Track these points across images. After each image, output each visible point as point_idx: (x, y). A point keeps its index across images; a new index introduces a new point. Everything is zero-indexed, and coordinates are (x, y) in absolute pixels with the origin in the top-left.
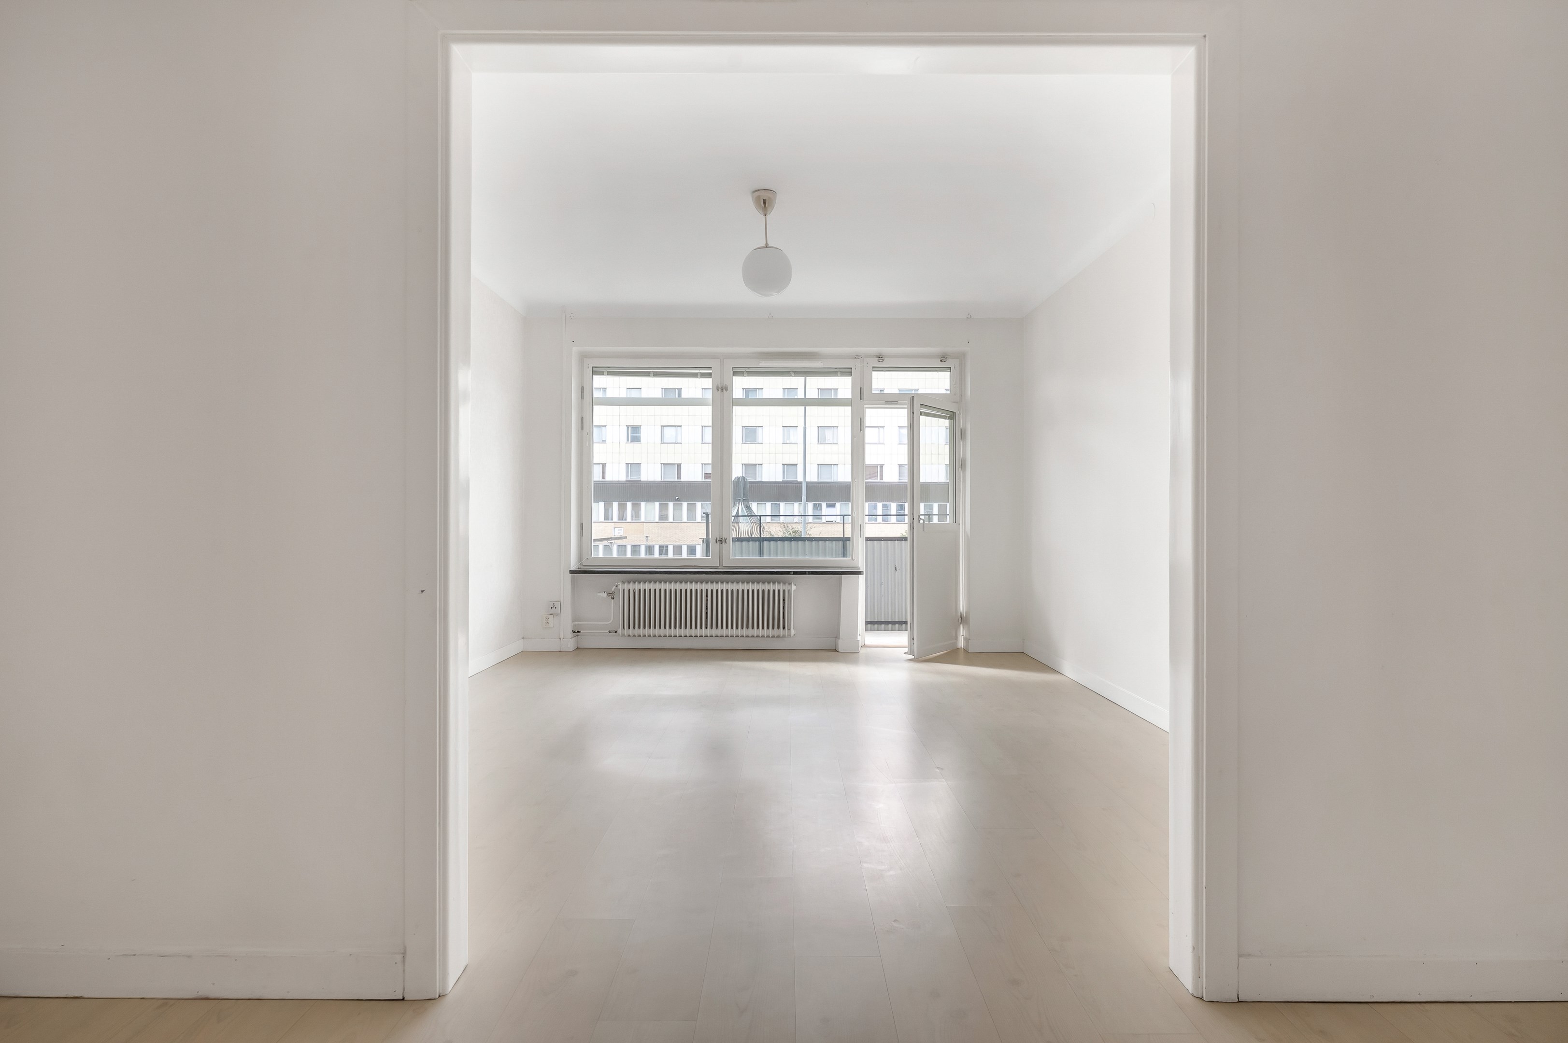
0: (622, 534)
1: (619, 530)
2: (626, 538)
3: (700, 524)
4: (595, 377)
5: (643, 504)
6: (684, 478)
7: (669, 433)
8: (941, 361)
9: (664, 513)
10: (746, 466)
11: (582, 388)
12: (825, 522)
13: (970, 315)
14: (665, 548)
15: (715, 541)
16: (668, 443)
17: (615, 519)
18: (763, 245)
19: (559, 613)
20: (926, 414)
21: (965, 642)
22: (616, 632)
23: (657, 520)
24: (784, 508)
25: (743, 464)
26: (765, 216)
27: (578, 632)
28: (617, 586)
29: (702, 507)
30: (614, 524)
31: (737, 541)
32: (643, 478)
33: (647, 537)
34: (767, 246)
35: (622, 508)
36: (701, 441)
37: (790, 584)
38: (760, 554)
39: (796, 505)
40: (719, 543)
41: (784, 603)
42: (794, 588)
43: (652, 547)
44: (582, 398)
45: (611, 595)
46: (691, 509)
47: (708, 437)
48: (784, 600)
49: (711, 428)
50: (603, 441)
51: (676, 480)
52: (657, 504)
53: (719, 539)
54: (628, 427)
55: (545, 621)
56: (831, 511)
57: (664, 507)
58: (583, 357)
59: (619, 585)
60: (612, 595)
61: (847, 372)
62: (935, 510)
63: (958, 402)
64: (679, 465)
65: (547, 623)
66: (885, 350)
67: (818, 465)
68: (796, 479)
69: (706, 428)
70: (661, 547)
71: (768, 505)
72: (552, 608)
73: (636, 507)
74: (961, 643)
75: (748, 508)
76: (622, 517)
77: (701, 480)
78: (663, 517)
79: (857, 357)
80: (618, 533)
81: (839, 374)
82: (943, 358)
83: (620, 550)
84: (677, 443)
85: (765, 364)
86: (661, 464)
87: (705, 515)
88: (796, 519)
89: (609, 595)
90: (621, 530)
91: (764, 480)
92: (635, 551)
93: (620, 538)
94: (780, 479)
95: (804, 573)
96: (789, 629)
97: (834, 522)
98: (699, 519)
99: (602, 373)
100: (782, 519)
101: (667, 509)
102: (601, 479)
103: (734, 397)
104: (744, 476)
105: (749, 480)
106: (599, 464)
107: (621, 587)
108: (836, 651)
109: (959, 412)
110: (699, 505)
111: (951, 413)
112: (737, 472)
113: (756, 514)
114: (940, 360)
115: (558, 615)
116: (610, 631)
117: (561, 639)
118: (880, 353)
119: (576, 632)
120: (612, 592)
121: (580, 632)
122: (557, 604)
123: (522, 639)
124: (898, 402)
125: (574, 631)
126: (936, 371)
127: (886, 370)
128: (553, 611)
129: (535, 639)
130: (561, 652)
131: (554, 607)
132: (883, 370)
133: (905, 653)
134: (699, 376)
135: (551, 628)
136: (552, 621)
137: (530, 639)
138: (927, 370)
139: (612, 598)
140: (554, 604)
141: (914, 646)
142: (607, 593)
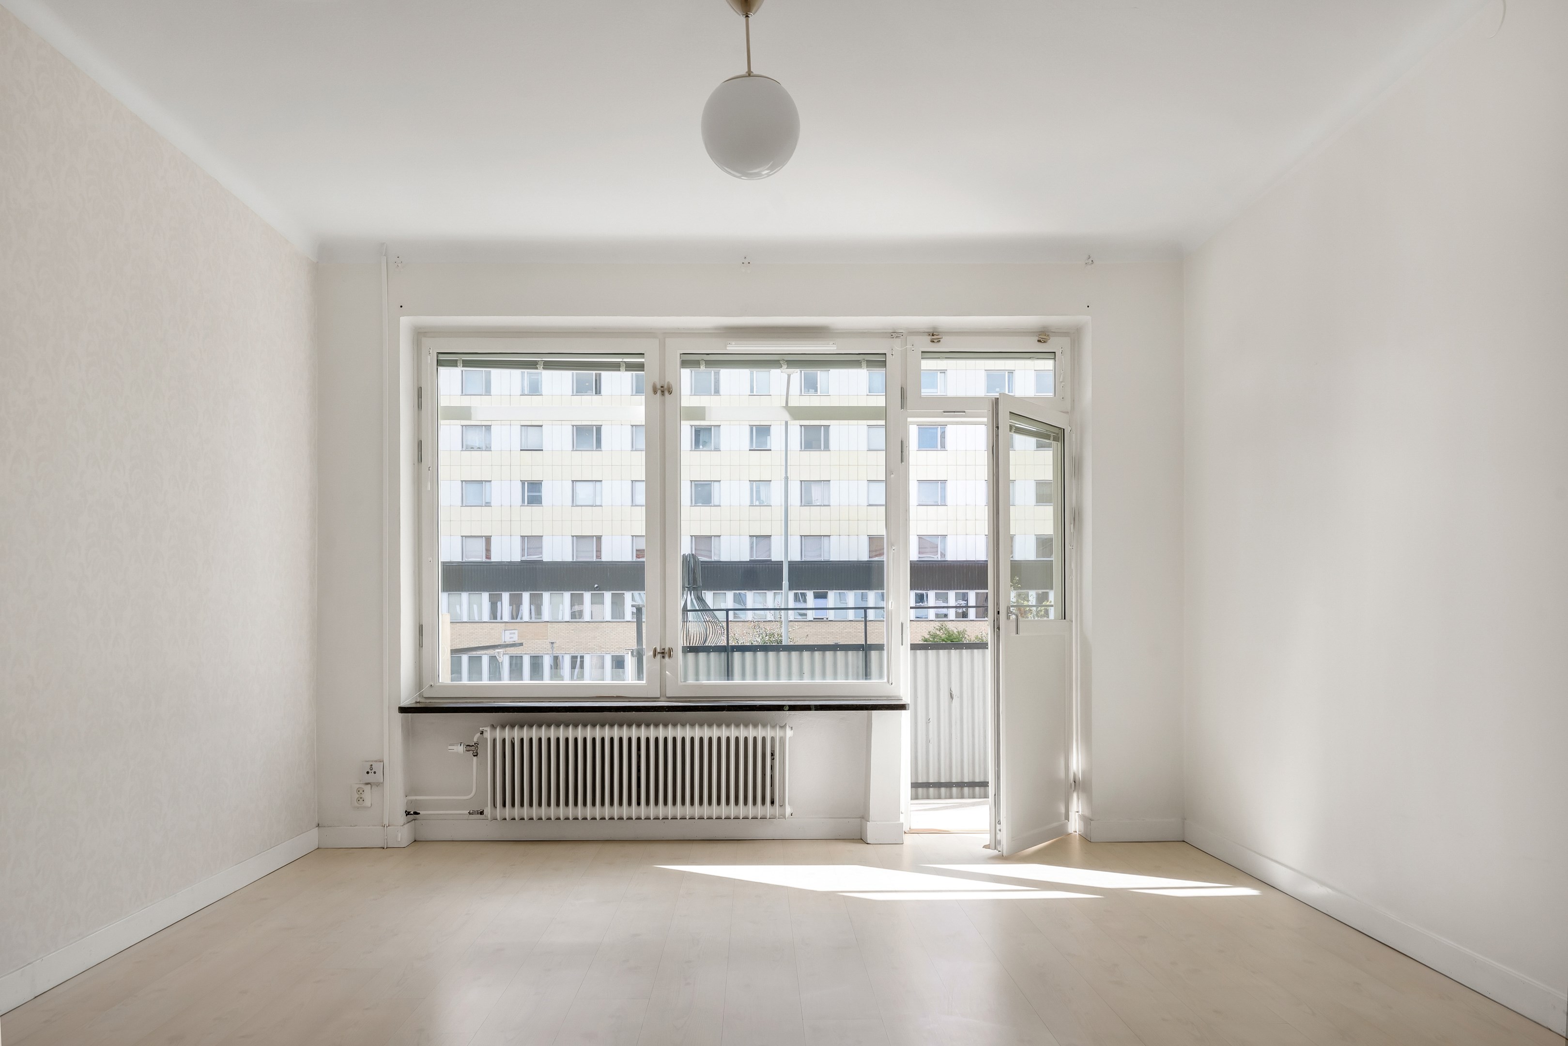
0: (515, 639)
1: (511, 634)
2: (521, 644)
3: (629, 623)
4: (441, 369)
5: (546, 596)
6: (605, 557)
7: (584, 492)
8: (1039, 341)
9: (577, 608)
10: (697, 539)
11: (420, 390)
12: (813, 620)
13: (1090, 260)
14: (579, 659)
15: (651, 653)
16: (582, 506)
17: (506, 617)
18: (744, 71)
19: (382, 781)
20: (1019, 431)
21: (1082, 823)
22: (482, 813)
23: (567, 617)
24: (751, 598)
25: (692, 536)
26: (747, 16)
27: (416, 813)
28: (482, 733)
29: (633, 599)
30: (504, 624)
31: (690, 651)
32: (547, 558)
33: (552, 643)
34: (749, 74)
35: (516, 603)
36: (630, 503)
37: (783, 727)
38: (728, 675)
39: (770, 594)
40: (659, 656)
41: (773, 759)
42: (789, 733)
43: (560, 658)
44: (420, 406)
46: (618, 603)
47: (641, 498)
48: (772, 754)
49: (644, 483)
50: (486, 503)
51: (595, 559)
52: (567, 595)
53: (658, 650)
54: (523, 482)
55: (357, 796)
56: (821, 603)
57: (576, 600)
58: (420, 335)
59: (487, 731)
60: (474, 749)
61: (877, 361)
62: (972, 601)
63: (1068, 412)
64: (599, 538)
65: (361, 799)
66: (944, 321)
67: (806, 537)
68: (770, 557)
69: (637, 483)
70: (574, 659)
71: (730, 595)
72: (368, 773)
73: (536, 602)
74: (1075, 826)
75: (700, 599)
76: (516, 614)
77: (630, 559)
78: (576, 615)
79: (894, 334)
80: (509, 637)
81: (864, 364)
82: (1043, 336)
83: (514, 662)
84: (596, 506)
85: (735, 347)
86: (573, 536)
87: (635, 610)
88: (769, 615)
89: (469, 749)
90: (514, 633)
91: (724, 558)
92: (535, 663)
93: (513, 645)
94: (746, 557)
95: (807, 708)
96: (782, 806)
97: (825, 619)
98: (628, 616)
99: (453, 364)
100: (750, 615)
101: (581, 603)
102: (484, 560)
103: (682, 405)
104: (693, 553)
105: (701, 560)
106: (482, 537)
107: (488, 735)
108: (861, 839)
109: (1070, 429)
110: (628, 595)
111: (1056, 431)
112: (686, 548)
113: (712, 608)
114: (1037, 338)
115: (379, 784)
116: (471, 812)
117: (386, 826)
118: (934, 328)
119: (411, 814)
120: (475, 744)
121: (419, 813)
122: (377, 767)
123: (317, 828)
124: (964, 412)
125: (408, 812)
126: (1030, 358)
127: (946, 358)
128: (371, 778)
129: (339, 826)
130: (384, 848)
131: (373, 773)
132: (939, 358)
133: (985, 847)
134: (623, 368)
135: (366, 808)
136: (369, 795)
137: (331, 826)
138: (1015, 356)
139: (476, 754)
140: (372, 765)
141: (1000, 830)
142: (462, 745)
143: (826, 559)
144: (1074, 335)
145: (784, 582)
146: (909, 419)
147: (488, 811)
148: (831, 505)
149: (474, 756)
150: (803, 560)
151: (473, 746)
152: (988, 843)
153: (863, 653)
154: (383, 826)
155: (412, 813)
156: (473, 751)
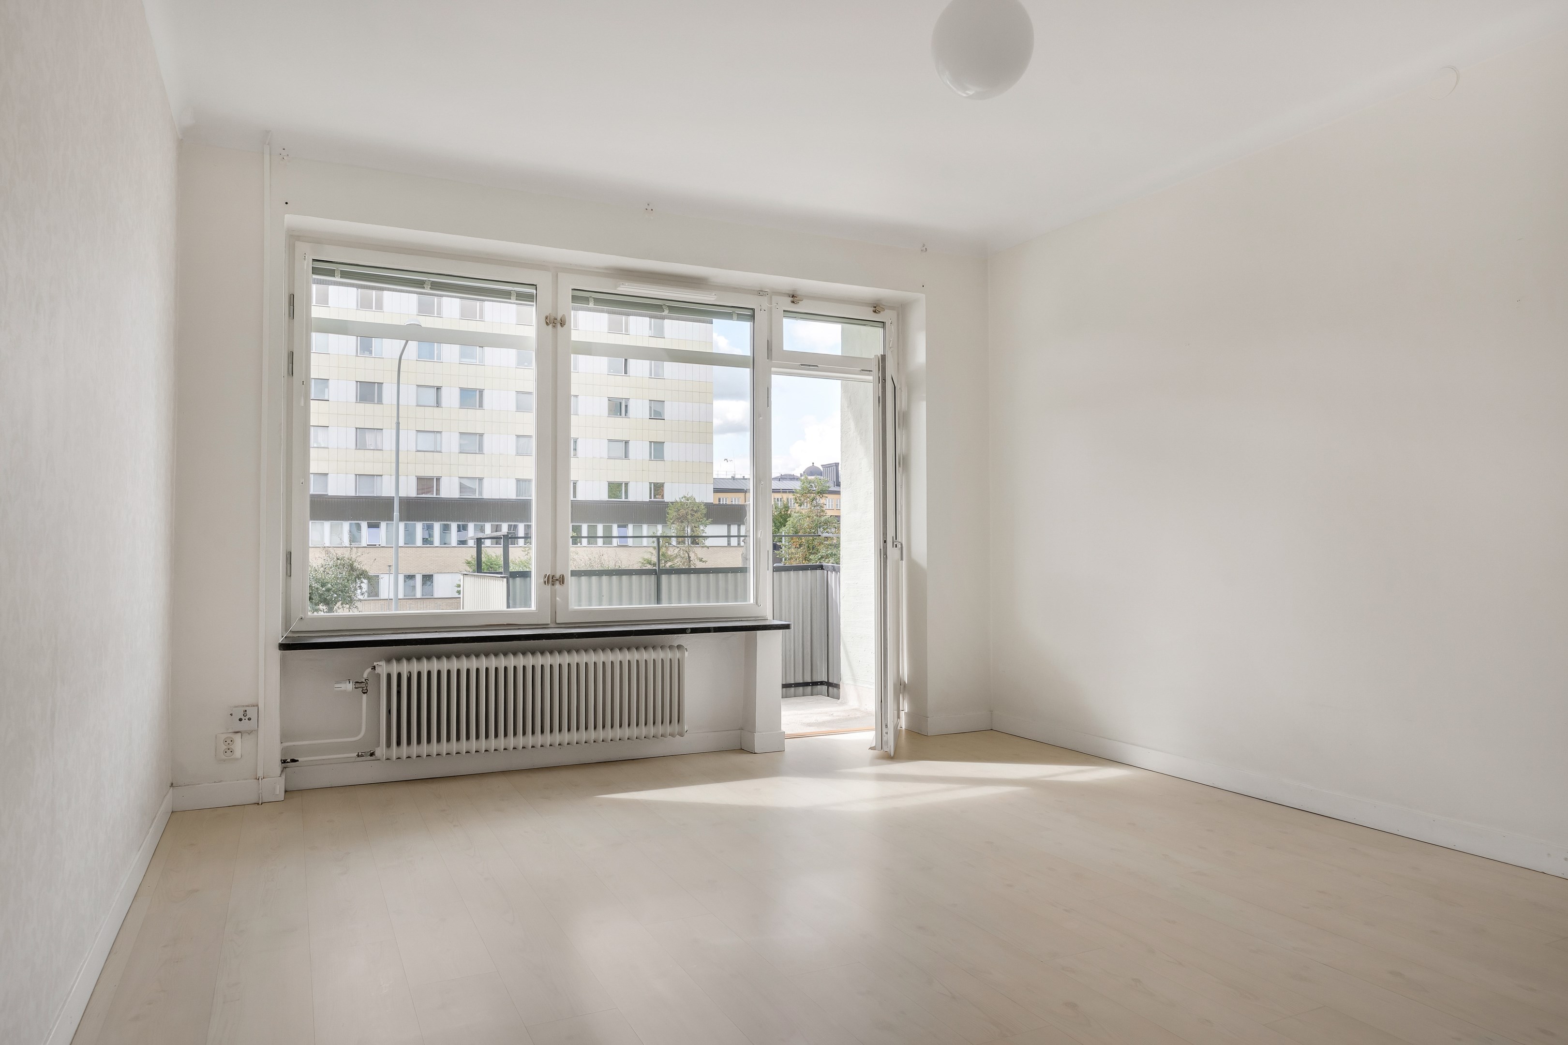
8: (875, 311)
11: (292, 297)
13: (924, 248)
15: (543, 580)
19: (255, 728)
22: (373, 754)
27: (293, 761)
28: (374, 668)
37: (679, 648)
40: (548, 582)
41: (671, 681)
42: (687, 654)
44: (291, 314)
45: (363, 685)
48: (671, 676)
53: (549, 577)
55: (224, 747)
58: (294, 239)
59: (380, 665)
60: (362, 687)
61: (746, 315)
65: (228, 750)
66: (803, 285)
67: (356, 475)
72: (240, 720)
79: (760, 292)
81: (735, 316)
82: (877, 307)
89: (358, 685)
96: (680, 722)
99: (330, 273)
103: (573, 339)
107: (382, 669)
108: (749, 749)
114: (873, 309)
115: (253, 732)
116: (360, 754)
117: (260, 779)
118: (794, 291)
119: (288, 762)
120: (365, 680)
121: (298, 761)
122: (252, 713)
123: (172, 788)
124: (817, 366)
125: (284, 760)
126: (865, 325)
127: (801, 318)
128: (245, 725)
129: (199, 784)
130: (258, 804)
131: (247, 719)
132: (795, 317)
133: (871, 748)
134: (514, 297)
135: (237, 759)
136: (239, 745)
137: (188, 785)
138: (859, 323)
139: (366, 691)
140: (246, 711)
141: (887, 733)
142: (351, 683)
143: (379, 495)
144: (902, 309)
145: (395, 514)
146: (773, 369)
147: (381, 751)
148: (383, 449)
149: (364, 693)
150: (357, 495)
151: (363, 682)
152: (874, 745)
153: (655, 577)
154: (256, 779)
155: (289, 760)
156: (363, 688)
